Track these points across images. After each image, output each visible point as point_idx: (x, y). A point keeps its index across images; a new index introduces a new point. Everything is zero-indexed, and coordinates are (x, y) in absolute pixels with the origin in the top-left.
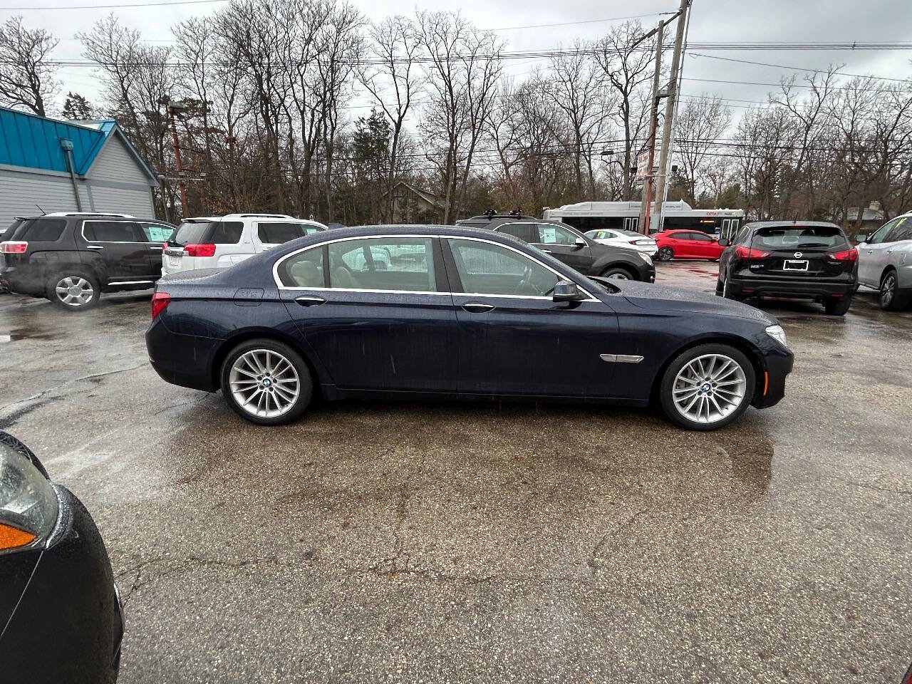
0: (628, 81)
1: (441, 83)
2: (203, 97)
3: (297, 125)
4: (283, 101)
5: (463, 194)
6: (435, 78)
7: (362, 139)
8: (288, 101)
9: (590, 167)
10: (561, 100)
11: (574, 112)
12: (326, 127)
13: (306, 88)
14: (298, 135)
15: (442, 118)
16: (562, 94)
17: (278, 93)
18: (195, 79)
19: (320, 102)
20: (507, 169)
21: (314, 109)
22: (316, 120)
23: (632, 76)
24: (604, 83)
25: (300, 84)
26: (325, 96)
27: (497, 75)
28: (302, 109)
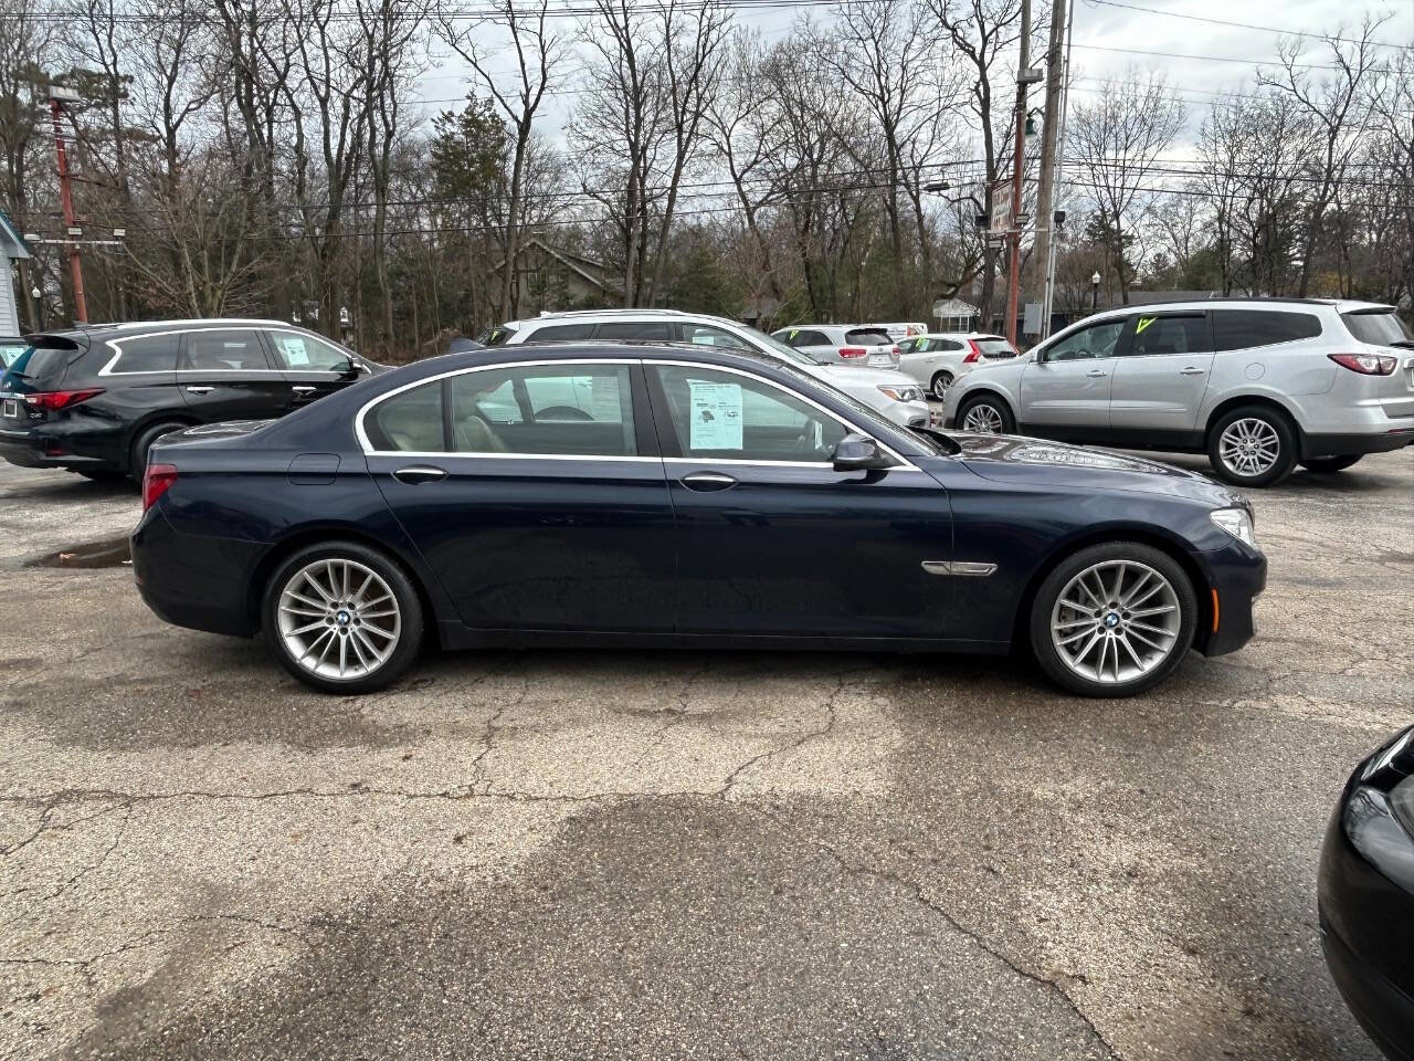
0: (985, 40)
1: (611, 43)
2: (111, 68)
3: (311, 125)
4: (282, 77)
5: (661, 266)
6: (598, 32)
7: (448, 154)
8: (295, 79)
9: (918, 209)
10: (856, 77)
11: (882, 99)
12: (373, 130)
13: (331, 53)
14: (314, 144)
15: (614, 113)
16: (858, 64)
17: (271, 61)
18: (93, 31)
19: (361, 80)
20: (750, 215)
21: (348, 95)
22: (353, 115)
23: (996, 29)
24: (940, 44)
25: (319, 43)
26: (372, 69)
27: (725, 27)
28: (322, 94)
